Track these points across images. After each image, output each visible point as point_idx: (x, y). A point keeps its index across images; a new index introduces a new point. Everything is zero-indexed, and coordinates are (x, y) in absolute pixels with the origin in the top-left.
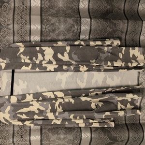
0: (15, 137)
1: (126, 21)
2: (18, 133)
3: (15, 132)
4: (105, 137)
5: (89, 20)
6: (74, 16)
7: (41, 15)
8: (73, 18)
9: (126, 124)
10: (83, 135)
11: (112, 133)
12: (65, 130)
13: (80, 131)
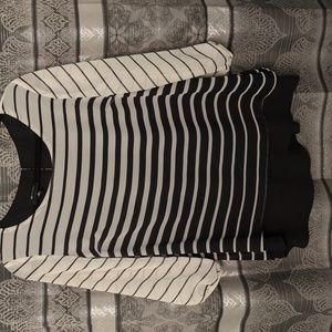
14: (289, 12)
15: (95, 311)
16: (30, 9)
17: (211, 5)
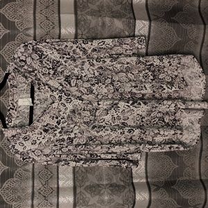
0: (35, 198)
1: (202, 26)
2: (40, 193)
3: (35, 190)
4: (170, 199)
5: (147, 23)
6: (124, 16)
7: (76, 14)
8: (123, 20)
9: (201, 180)
10: (138, 197)
11: (181, 193)
12: (111, 188)
13: (132, 190)
14: (184, 26)
15: (61, 200)
16: (32, 17)
17: (139, 19)
